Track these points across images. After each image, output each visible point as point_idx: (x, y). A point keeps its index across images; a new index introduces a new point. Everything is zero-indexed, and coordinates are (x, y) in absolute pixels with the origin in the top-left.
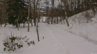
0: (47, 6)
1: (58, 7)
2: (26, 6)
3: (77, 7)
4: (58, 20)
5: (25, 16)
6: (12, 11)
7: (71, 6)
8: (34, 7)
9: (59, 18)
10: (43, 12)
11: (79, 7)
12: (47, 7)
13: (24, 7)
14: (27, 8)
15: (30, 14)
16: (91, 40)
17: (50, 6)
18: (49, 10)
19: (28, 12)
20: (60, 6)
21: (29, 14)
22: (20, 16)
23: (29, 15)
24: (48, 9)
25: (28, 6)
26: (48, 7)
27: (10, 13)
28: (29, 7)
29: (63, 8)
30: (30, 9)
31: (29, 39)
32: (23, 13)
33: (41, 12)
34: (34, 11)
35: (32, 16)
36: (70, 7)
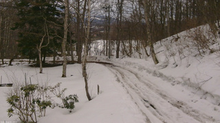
0: (107, 15)
1: (131, 17)
2: (58, 14)
3: (174, 19)
4: (131, 46)
5: (58, 38)
6: (27, 26)
7: (162, 15)
8: (78, 17)
9: (134, 43)
10: (97, 28)
11: (180, 18)
12: (106, 18)
13: (56, 16)
14: (62, 19)
15: (68, 33)
16: (207, 93)
17: (113, 16)
18: (111, 24)
19: (63, 28)
20: (135, 15)
21: (66, 33)
22: (46, 38)
23: (65, 37)
24: (109, 22)
25: (63, 15)
26: (108, 18)
27: (22, 32)
28: (66, 19)
29: (144, 21)
30: (69, 22)
31: (65, 89)
32: (53, 32)
33: (94, 29)
34: (78, 26)
35: (74, 39)
36: (159, 17)
